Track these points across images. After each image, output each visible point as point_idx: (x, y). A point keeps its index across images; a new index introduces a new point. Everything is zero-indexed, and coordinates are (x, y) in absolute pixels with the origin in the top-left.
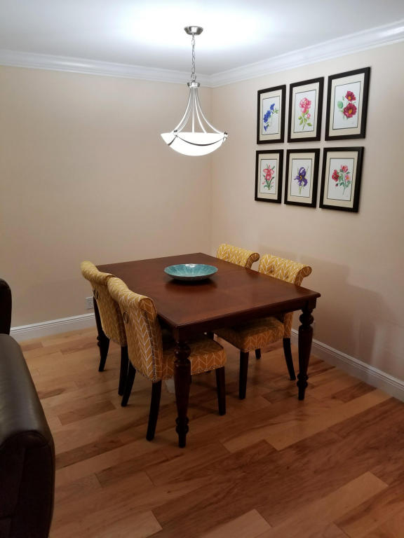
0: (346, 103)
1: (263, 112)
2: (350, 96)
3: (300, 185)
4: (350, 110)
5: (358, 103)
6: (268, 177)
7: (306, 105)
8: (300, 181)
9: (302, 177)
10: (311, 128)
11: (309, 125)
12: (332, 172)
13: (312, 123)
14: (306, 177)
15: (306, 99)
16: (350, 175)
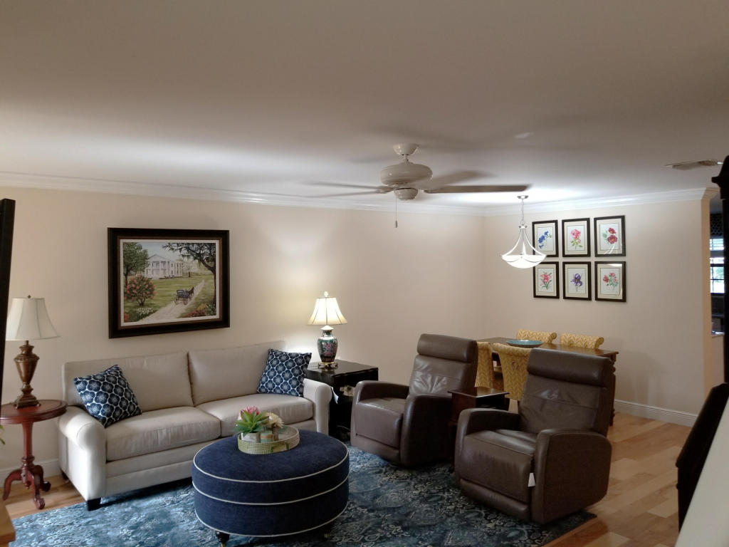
0: (609, 235)
1: (538, 237)
2: (612, 230)
3: (576, 285)
4: (612, 239)
5: (618, 234)
6: (546, 281)
7: (577, 234)
8: (577, 283)
9: (577, 280)
10: (583, 248)
11: (581, 246)
12: (603, 277)
13: (583, 245)
14: (581, 280)
15: (576, 230)
16: (618, 278)
